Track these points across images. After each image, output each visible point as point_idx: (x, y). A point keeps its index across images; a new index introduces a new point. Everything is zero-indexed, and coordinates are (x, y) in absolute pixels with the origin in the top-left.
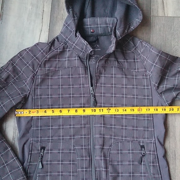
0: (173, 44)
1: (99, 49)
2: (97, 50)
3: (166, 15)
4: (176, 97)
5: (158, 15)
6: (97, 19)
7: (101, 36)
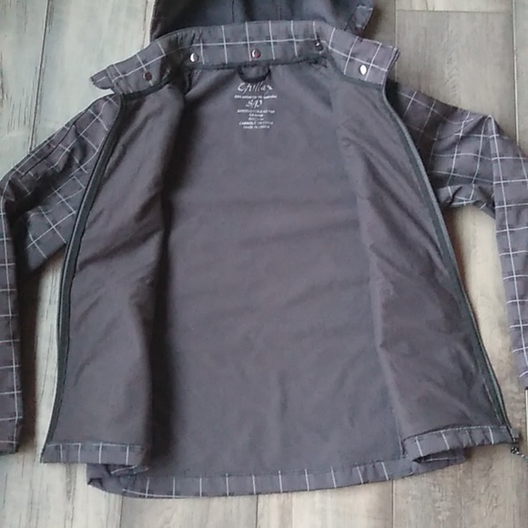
0: (447, 72)
1: (273, 97)
2: (268, 97)
3: (431, 9)
4: (454, 196)
5: (411, 7)
6: (266, 25)
7: (277, 64)
